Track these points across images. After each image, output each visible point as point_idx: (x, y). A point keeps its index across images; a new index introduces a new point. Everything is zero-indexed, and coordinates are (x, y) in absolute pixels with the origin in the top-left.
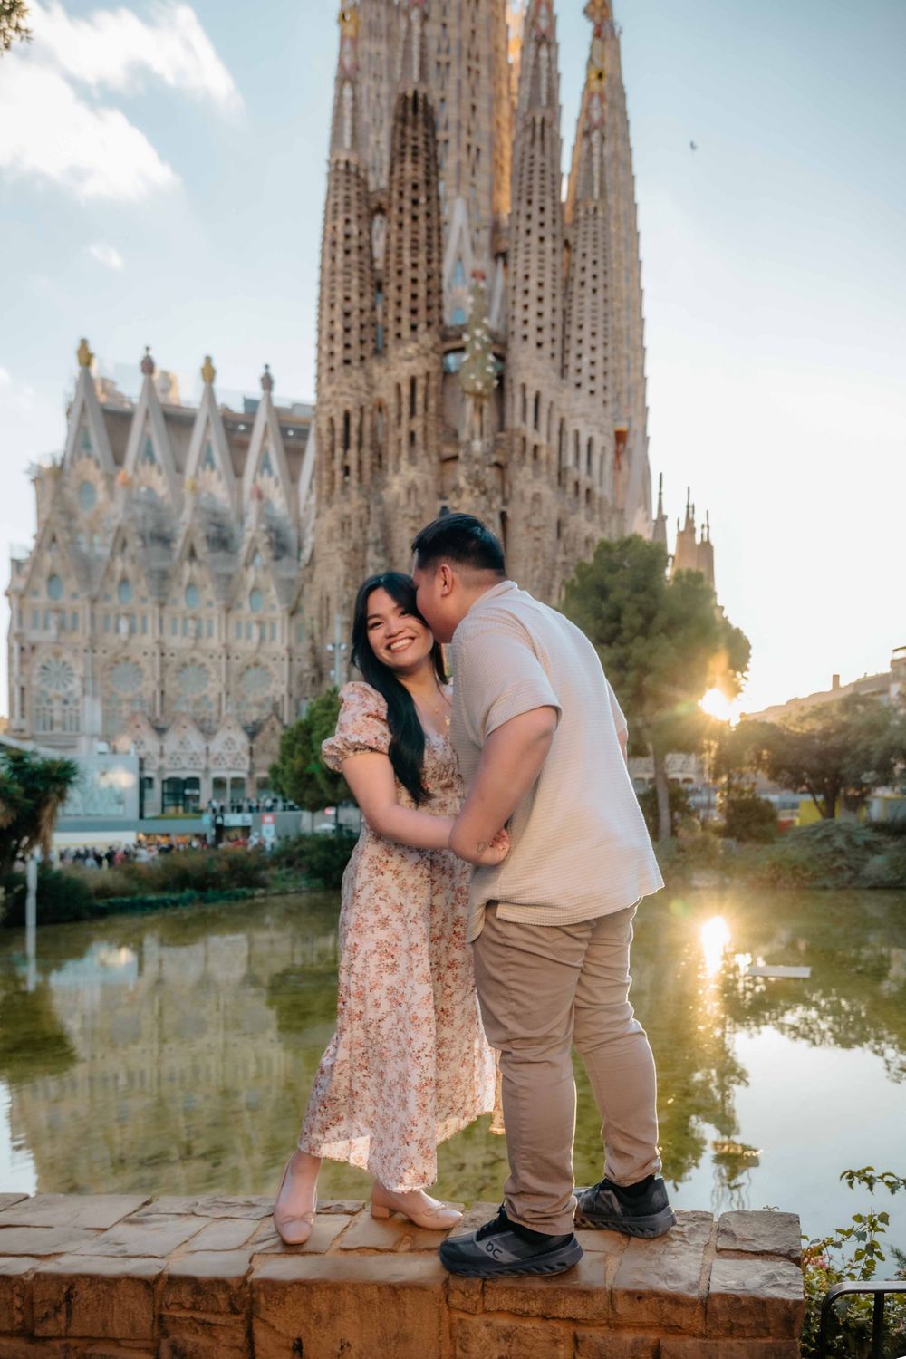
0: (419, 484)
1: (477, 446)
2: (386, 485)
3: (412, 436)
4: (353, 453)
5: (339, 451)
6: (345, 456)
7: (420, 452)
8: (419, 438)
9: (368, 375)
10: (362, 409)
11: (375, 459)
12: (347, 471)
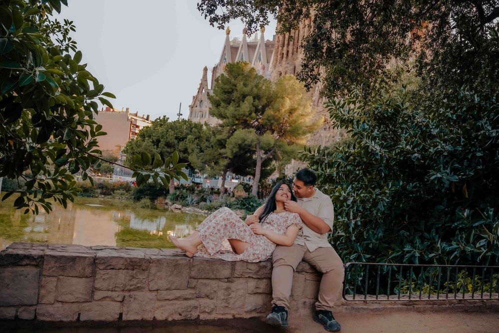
2: (297, 58)
4: (285, 48)
5: (280, 48)
6: (282, 49)
11: (295, 50)
12: (282, 54)
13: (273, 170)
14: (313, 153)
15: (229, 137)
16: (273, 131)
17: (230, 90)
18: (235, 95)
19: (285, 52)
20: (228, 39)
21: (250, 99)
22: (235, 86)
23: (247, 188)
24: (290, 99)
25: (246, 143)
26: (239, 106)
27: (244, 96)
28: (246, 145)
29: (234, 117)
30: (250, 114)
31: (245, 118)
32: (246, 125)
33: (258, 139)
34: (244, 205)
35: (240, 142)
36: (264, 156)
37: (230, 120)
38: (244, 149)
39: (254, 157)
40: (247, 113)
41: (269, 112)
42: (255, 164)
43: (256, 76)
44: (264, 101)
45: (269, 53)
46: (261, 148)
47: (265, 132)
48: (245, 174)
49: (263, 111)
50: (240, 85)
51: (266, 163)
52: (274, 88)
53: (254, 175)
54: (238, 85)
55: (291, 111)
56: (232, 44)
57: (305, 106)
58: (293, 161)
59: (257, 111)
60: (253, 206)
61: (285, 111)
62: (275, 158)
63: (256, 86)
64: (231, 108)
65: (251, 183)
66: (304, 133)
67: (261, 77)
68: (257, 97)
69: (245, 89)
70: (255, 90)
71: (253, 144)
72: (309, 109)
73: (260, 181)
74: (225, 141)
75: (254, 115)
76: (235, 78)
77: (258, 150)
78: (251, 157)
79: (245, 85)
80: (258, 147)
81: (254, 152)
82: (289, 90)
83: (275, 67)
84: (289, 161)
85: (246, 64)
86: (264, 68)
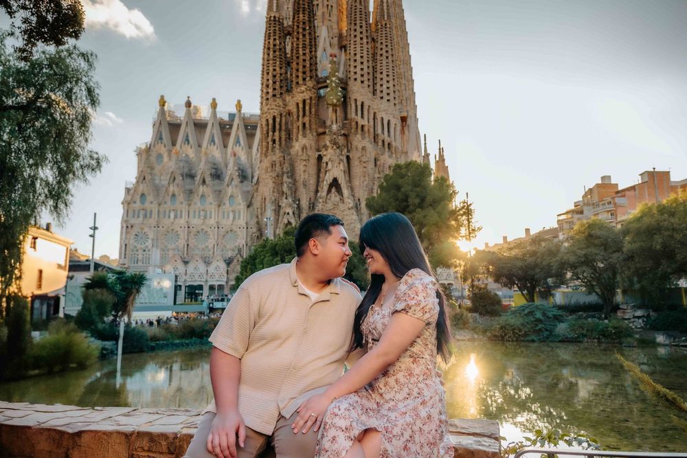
0: (308, 145)
1: (334, 127)
2: (292, 147)
4: (277, 133)
5: (271, 133)
6: (273, 135)
7: (308, 131)
10: (281, 115)
11: (287, 136)
12: (274, 141)
19: (277, 138)
20: (163, 112)
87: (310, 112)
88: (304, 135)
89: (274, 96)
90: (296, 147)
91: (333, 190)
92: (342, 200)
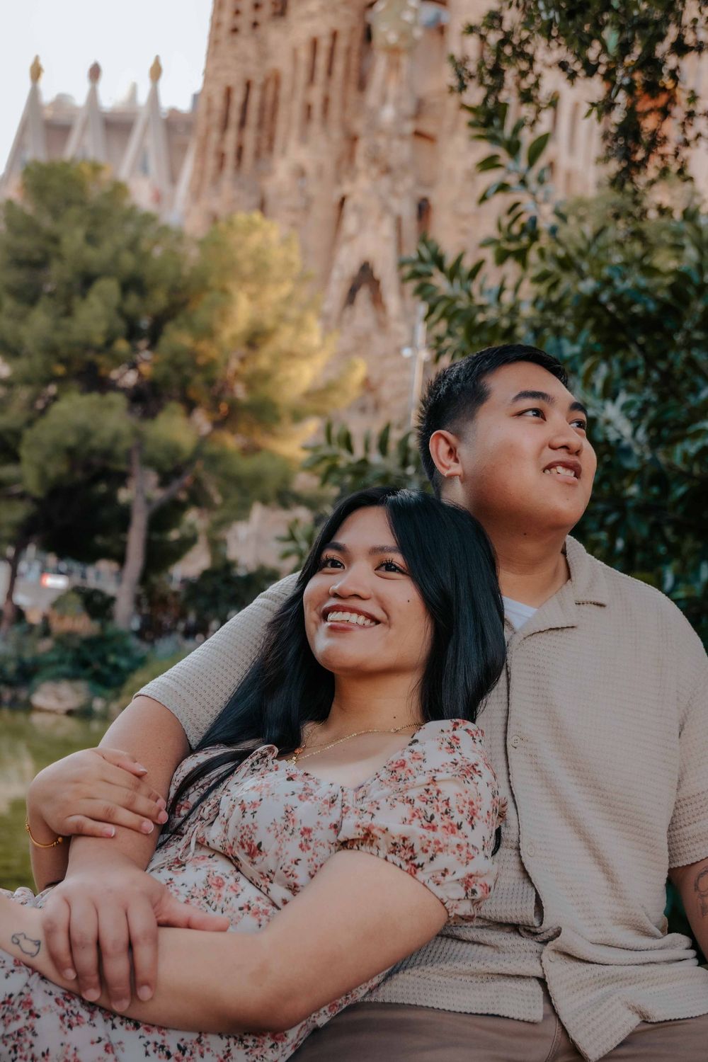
0: (311, 169)
1: (388, 114)
2: (270, 172)
3: (309, 108)
4: (232, 136)
5: (215, 136)
6: (222, 139)
7: (315, 127)
8: (317, 112)
9: (261, 43)
10: (248, 85)
11: (265, 143)
12: (221, 156)
13: (187, 544)
14: (359, 453)
15: (30, 423)
16: (190, 406)
17: (37, 256)
18: (57, 274)
19: (230, 149)
20: (34, 95)
21: (108, 288)
22: (55, 240)
23: (97, 605)
24: (252, 297)
25: (95, 443)
26: (68, 313)
27: (87, 280)
28: (92, 452)
29: (51, 350)
30: (109, 343)
31: (90, 356)
32: (94, 381)
33: (138, 434)
34: (85, 664)
35: (71, 440)
36: (158, 495)
37: (38, 360)
38: (88, 467)
39: (124, 495)
40: (99, 340)
41: (178, 338)
42: (124, 518)
43: (130, 214)
44: (160, 299)
45: (175, 151)
46: (150, 462)
47: (160, 407)
48: (87, 555)
49: (154, 336)
50: (73, 239)
51: (163, 517)
52: (193, 255)
53: (121, 559)
54: (66, 240)
55: (255, 339)
56: (48, 114)
57: (300, 325)
58: (257, 511)
59: (133, 333)
60: (116, 668)
61: (234, 338)
62: (198, 498)
63: (133, 246)
64: (40, 321)
65: (110, 588)
66: (298, 416)
67: (149, 219)
68: (133, 285)
69: (91, 254)
70: (128, 261)
71: (121, 448)
72: (314, 336)
73: (144, 579)
74: (17, 435)
75: (122, 346)
76: (56, 213)
77: (137, 468)
78: (110, 498)
79: (91, 239)
80: (136, 458)
81: (121, 479)
82: (247, 267)
83: (196, 194)
84: (242, 512)
85: (96, 168)
86: (158, 198)
87: (330, 72)
88: (304, 139)
89: (235, 30)
90: (281, 171)
91: (363, 295)
92: (382, 325)
